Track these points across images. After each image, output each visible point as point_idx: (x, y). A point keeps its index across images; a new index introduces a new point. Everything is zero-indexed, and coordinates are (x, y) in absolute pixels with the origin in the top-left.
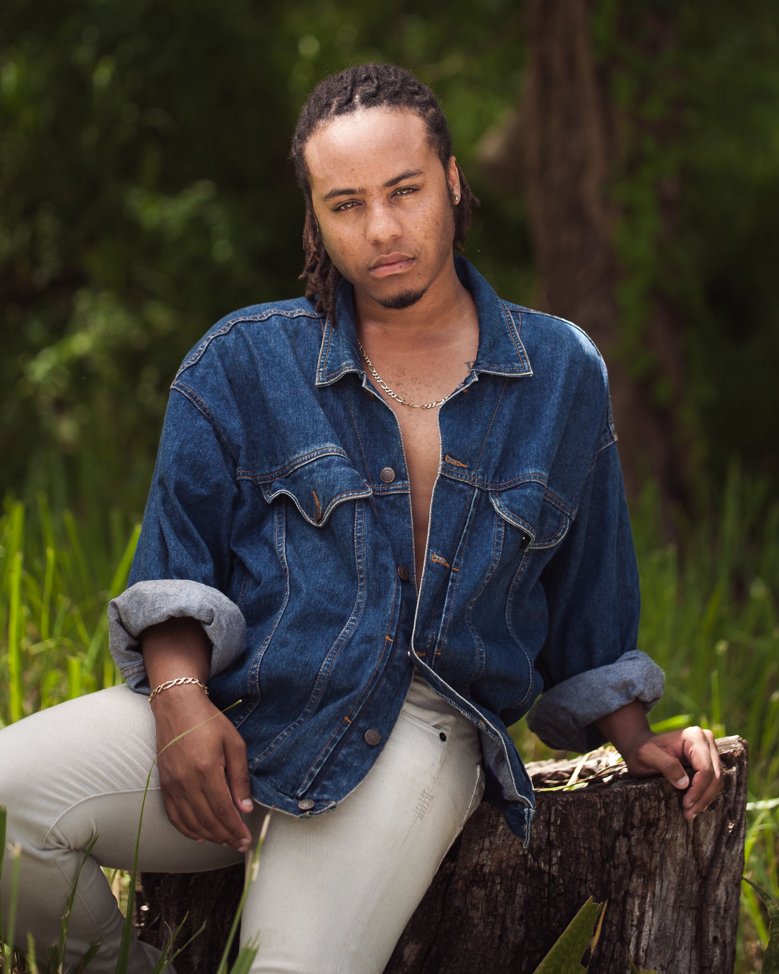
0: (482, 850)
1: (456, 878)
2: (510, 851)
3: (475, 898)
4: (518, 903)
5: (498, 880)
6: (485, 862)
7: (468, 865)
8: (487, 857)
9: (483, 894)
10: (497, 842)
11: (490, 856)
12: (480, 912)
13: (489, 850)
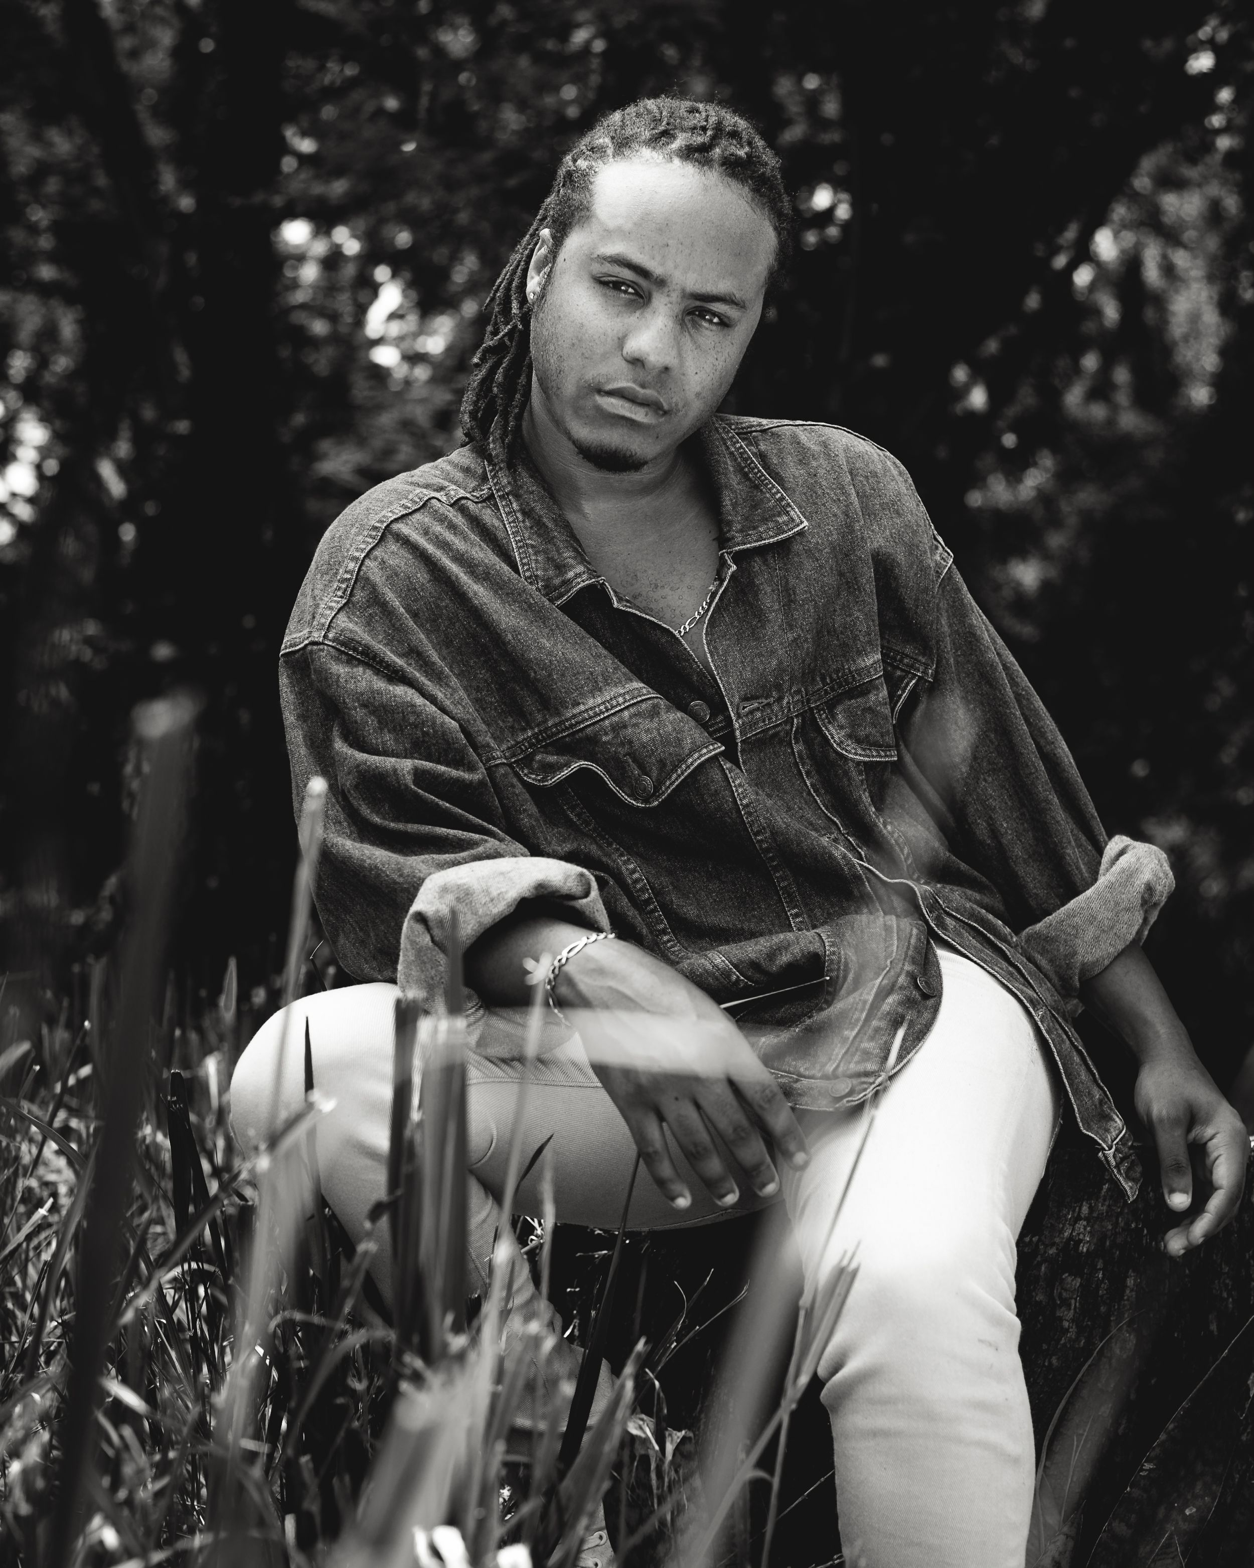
0: (1078, 1219)
1: (1039, 1258)
2: (1117, 1223)
3: (1066, 1290)
4: (1128, 1300)
5: (1100, 1265)
6: (1081, 1237)
7: (1057, 1240)
8: (1085, 1229)
9: (1078, 1284)
10: (1100, 1207)
11: (1089, 1229)
12: (1072, 1311)
13: (1087, 1219)
